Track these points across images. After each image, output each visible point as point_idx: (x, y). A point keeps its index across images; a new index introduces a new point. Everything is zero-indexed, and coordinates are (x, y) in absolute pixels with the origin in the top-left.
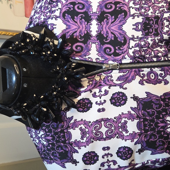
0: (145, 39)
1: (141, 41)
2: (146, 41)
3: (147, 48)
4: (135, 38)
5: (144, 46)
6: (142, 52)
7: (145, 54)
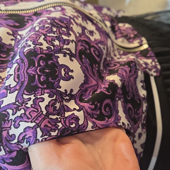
0: (53, 48)
1: (59, 47)
2: (51, 44)
3: (48, 35)
4: (68, 54)
5: (53, 38)
6: (56, 32)
7: (52, 28)
